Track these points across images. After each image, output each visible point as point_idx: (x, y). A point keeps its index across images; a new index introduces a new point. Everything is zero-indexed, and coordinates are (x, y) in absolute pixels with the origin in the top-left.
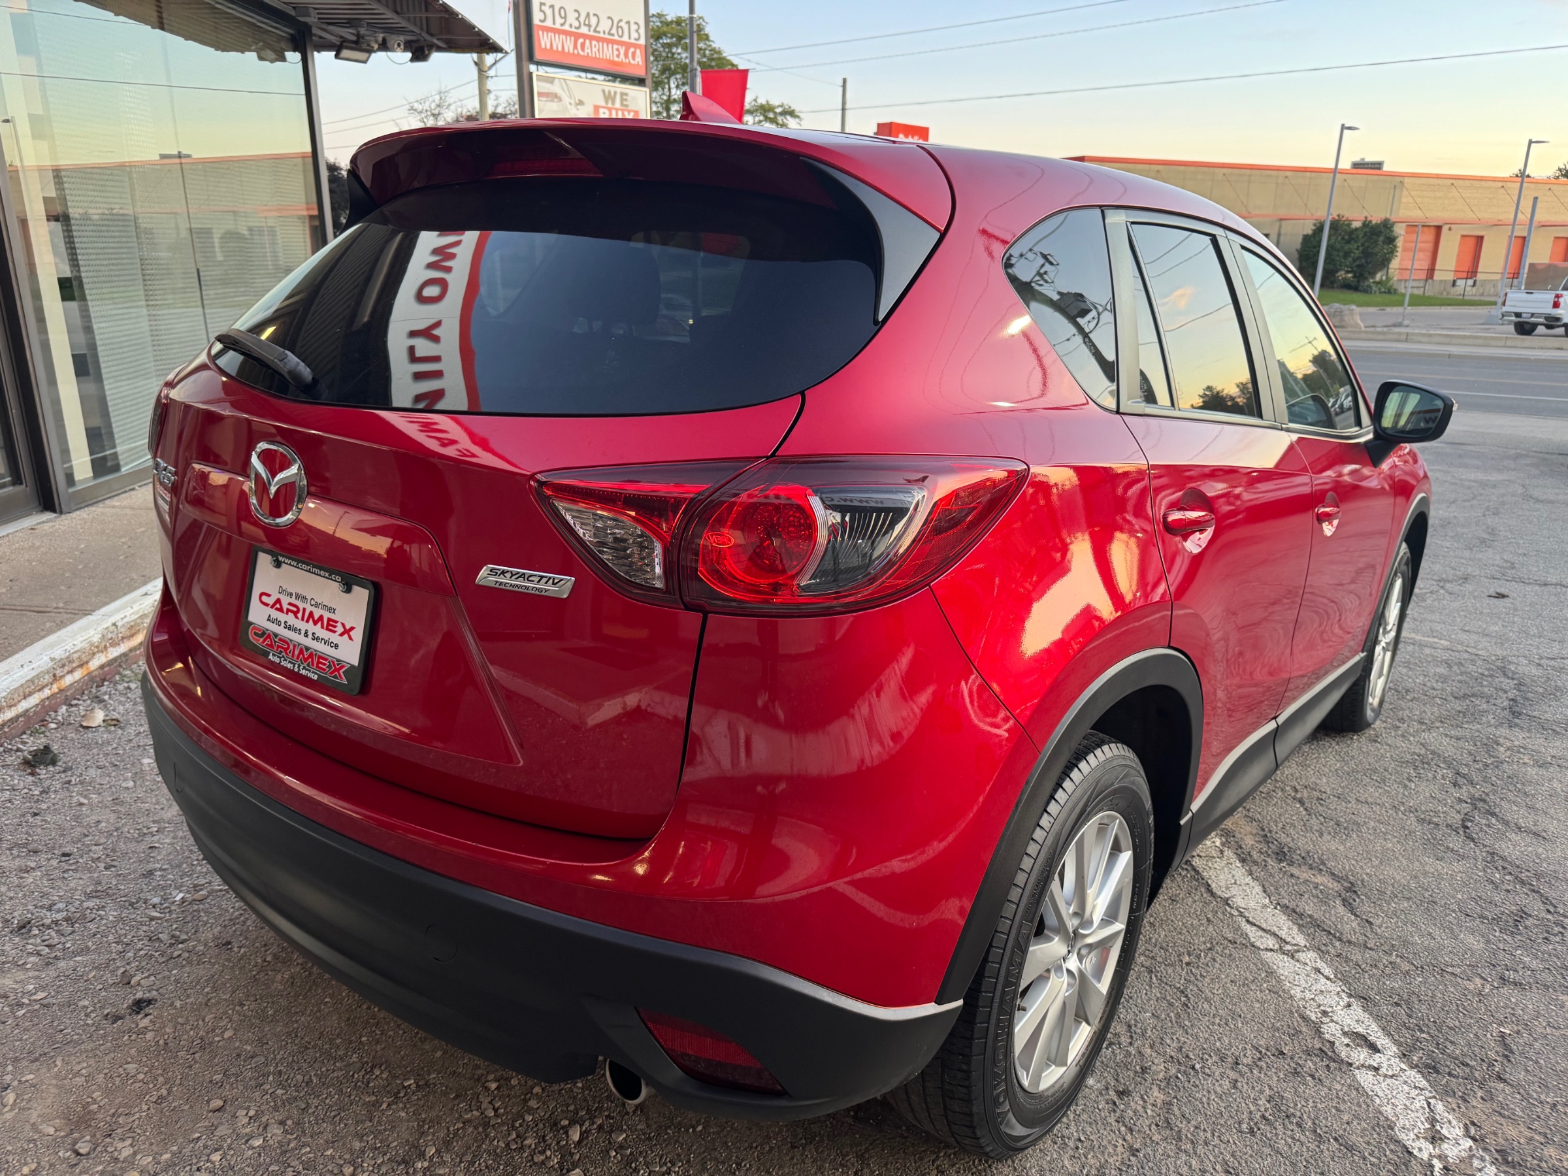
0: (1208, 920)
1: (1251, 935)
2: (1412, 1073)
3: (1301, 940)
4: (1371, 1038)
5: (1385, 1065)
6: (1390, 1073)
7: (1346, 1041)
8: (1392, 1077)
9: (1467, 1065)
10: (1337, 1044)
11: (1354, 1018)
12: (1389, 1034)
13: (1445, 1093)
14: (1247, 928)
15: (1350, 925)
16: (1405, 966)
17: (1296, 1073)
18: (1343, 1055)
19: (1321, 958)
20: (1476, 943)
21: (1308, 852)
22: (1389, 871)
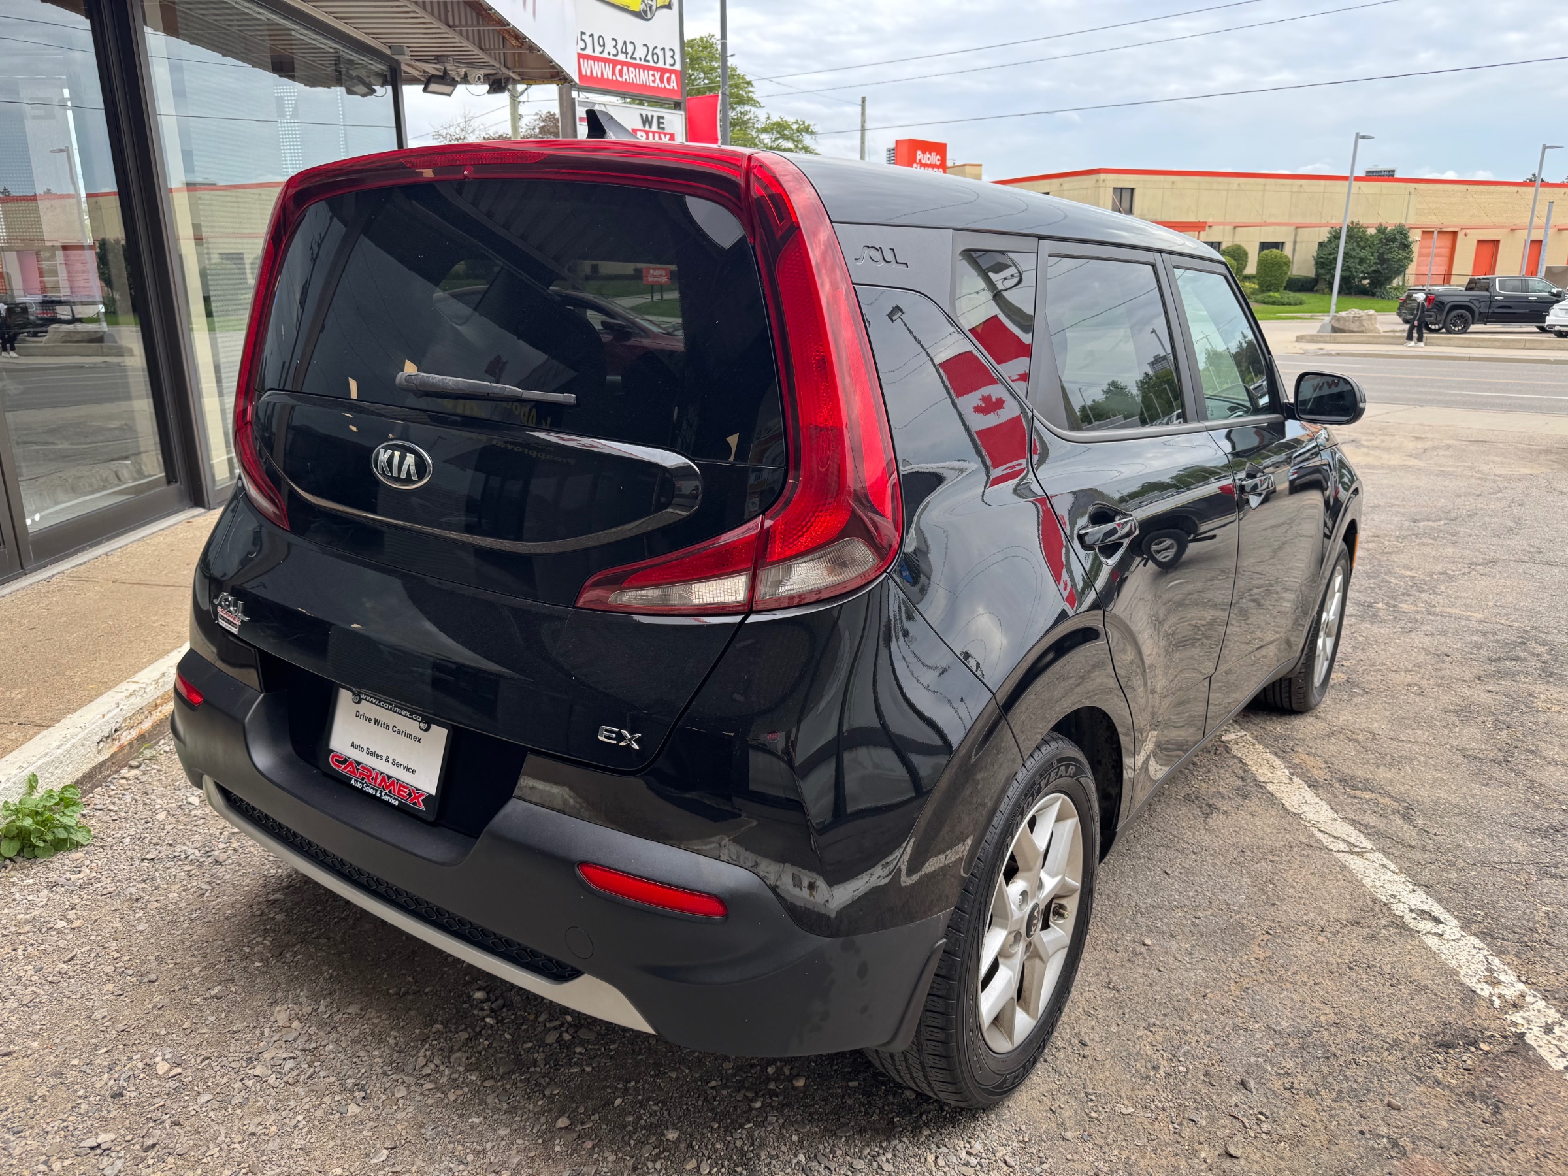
0: (1285, 829)
1: (1324, 841)
2: (1472, 938)
3: (1367, 844)
4: (1435, 914)
5: (1448, 932)
6: (1453, 938)
7: (1414, 915)
8: (1454, 940)
9: (1518, 933)
10: (1406, 917)
11: (1419, 899)
12: (1448, 911)
13: (1500, 952)
14: (1320, 835)
15: (1408, 833)
16: (1461, 863)
17: (1373, 936)
18: (1411, 926)
19: (1387, 858)
20: (1520, 847)
21: (1368, 780)
22: (1441, 794)
